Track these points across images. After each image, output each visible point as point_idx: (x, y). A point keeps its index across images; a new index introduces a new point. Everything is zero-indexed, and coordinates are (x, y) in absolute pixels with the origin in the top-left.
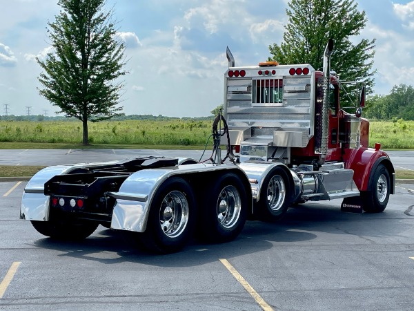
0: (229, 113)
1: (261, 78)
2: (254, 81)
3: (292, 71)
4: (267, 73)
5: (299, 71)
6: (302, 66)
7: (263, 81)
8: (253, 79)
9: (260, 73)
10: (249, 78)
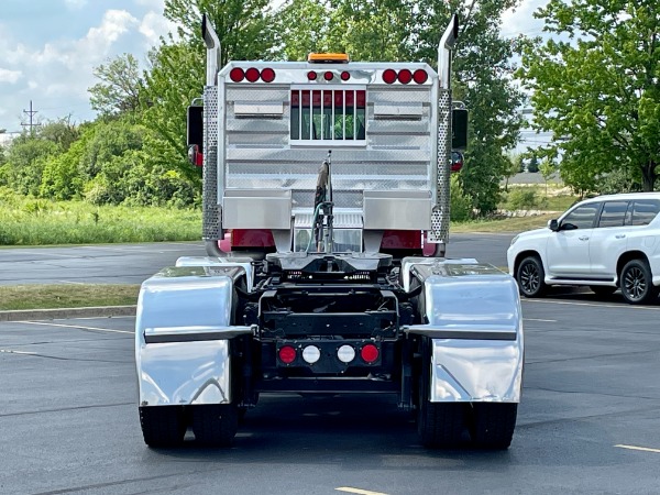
0: (230, 161)
1: (313, 86)
2: (295, 93)
3: (389, 76)
4: (329, 76)
5: (405, 76)
6: (413, 67)
7: (317, 93)
8: (294, 88)
9: (312, 76)
10: (285, 87)
